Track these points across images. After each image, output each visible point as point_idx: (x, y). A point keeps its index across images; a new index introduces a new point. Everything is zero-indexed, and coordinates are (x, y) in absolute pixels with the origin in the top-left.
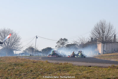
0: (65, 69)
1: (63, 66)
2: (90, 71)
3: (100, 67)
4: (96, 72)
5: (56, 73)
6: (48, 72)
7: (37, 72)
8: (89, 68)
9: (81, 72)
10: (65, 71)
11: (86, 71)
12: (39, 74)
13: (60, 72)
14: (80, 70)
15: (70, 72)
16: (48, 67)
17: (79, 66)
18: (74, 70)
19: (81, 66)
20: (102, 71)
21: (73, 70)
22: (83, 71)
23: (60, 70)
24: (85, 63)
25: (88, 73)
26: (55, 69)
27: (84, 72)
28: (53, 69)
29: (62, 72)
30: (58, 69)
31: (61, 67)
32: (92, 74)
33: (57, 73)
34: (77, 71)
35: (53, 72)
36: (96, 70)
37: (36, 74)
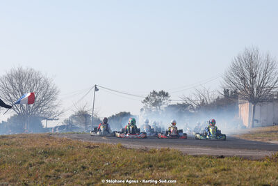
0: (163, 163)
1: (157, 155)
2: (222, 167)
3: (245, 158)
4: (236, 170)
5: (141, 173)
6: (122, 170)
7: (97, 170)
8: (220, 161)
9: (201, 171)
10: (163, 169)
11: (213, 168)
12: (102, 176)
13: (152, 170)
14: (198, 166)
15: (174, 170)
16: (123, 159)
17: (196, 156)
18: (185, 166)
19: (201, 156)
20: (250, 169)
21: (182, 166)
22: (204, 168)
23: (151, 166)
24: (209, 149)
25: (216, 173)
26: (140, 163)
27: (209, 170)
28: (134, 162)
29: (155, 171)
30: (146, 163)
31: (154, 159)
32: (227, 174)
33: (143, 172)
34: (191, 167)
35: (134, 170)
36: (235, 165)
37: (95, 175)
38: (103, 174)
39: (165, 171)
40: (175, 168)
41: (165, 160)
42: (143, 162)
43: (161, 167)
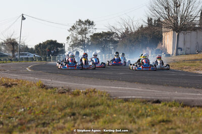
0: (87, 110)
2: (161, 118)
4: (178, 123)
5: (61, 124)
6: (39, 119)
7: (10, 118)
8: (156, 109)
9: (135, 122)
10: (88, 118)
11: (149, 119)
12: (14, 127)
13: (75, 120)
14: (130, 115)
15: (101, 120)
16: (42, 103)
17: (126, 100)
18: (115, 115)
19: (133, 100)
20: (196, 121)
21: (112, 114)
23: (74, 114)
26: (61, 110)
27: (145, 122)
28: (54, 108)
29: (78, 121)
30: (68, 111)
32: (168, 129)
33: (64, 123)
34: (122, 117)
35: (53, 120)
36: (175, 115)
37: (7, 125)
38: (16, 124)
39: (91, 121)
40: (103, 117)
41: (91, 106)
42: (65, 108)
43: (86, 115)
